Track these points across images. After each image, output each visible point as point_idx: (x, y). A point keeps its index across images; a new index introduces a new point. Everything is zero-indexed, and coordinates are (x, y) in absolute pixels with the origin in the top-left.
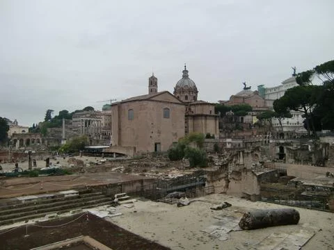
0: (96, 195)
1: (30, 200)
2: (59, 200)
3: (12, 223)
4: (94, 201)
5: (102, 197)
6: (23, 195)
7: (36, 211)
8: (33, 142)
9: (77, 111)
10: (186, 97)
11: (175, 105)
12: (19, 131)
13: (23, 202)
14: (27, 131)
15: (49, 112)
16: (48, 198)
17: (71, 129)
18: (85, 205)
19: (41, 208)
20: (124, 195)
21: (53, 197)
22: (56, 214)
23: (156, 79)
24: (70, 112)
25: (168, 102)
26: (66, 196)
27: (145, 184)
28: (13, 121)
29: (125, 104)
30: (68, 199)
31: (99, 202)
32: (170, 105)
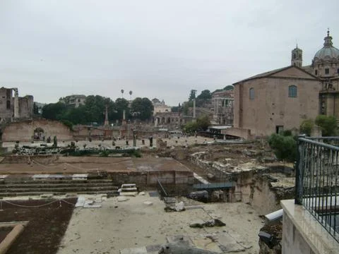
0: (104, 182)
1: (40, 178)
2: (65, 182)
3: (15, 196)
4: (98, 188)
5: (109, 185)
6: (43, 173)
7: (39, 189)
8: (173, 120)
9: (217, 91)
10: (327, 71)
11: (305, 82)
12: (163, 110)
13: (35, 179)
14: (170, 110)
15: (193, 92)
16: (56, 179)
17: (210, 108)
18: (87, 190)
19: (45, 187)
20: (132, 187)
21: (61, 179)
22: (51, 195)
23: (301, 51)
24: (211, 92)
25: (295, 79)
26: (74, 179)
27: (177, 176)
28: (161, 101)
29: (247, 83)
30: (74, 182)
31: (102, 190)
32: (298, 81)
